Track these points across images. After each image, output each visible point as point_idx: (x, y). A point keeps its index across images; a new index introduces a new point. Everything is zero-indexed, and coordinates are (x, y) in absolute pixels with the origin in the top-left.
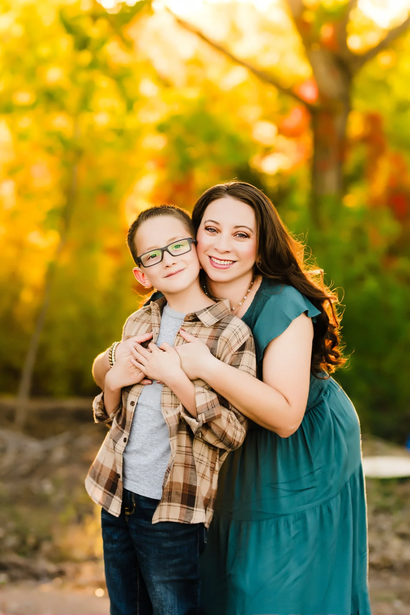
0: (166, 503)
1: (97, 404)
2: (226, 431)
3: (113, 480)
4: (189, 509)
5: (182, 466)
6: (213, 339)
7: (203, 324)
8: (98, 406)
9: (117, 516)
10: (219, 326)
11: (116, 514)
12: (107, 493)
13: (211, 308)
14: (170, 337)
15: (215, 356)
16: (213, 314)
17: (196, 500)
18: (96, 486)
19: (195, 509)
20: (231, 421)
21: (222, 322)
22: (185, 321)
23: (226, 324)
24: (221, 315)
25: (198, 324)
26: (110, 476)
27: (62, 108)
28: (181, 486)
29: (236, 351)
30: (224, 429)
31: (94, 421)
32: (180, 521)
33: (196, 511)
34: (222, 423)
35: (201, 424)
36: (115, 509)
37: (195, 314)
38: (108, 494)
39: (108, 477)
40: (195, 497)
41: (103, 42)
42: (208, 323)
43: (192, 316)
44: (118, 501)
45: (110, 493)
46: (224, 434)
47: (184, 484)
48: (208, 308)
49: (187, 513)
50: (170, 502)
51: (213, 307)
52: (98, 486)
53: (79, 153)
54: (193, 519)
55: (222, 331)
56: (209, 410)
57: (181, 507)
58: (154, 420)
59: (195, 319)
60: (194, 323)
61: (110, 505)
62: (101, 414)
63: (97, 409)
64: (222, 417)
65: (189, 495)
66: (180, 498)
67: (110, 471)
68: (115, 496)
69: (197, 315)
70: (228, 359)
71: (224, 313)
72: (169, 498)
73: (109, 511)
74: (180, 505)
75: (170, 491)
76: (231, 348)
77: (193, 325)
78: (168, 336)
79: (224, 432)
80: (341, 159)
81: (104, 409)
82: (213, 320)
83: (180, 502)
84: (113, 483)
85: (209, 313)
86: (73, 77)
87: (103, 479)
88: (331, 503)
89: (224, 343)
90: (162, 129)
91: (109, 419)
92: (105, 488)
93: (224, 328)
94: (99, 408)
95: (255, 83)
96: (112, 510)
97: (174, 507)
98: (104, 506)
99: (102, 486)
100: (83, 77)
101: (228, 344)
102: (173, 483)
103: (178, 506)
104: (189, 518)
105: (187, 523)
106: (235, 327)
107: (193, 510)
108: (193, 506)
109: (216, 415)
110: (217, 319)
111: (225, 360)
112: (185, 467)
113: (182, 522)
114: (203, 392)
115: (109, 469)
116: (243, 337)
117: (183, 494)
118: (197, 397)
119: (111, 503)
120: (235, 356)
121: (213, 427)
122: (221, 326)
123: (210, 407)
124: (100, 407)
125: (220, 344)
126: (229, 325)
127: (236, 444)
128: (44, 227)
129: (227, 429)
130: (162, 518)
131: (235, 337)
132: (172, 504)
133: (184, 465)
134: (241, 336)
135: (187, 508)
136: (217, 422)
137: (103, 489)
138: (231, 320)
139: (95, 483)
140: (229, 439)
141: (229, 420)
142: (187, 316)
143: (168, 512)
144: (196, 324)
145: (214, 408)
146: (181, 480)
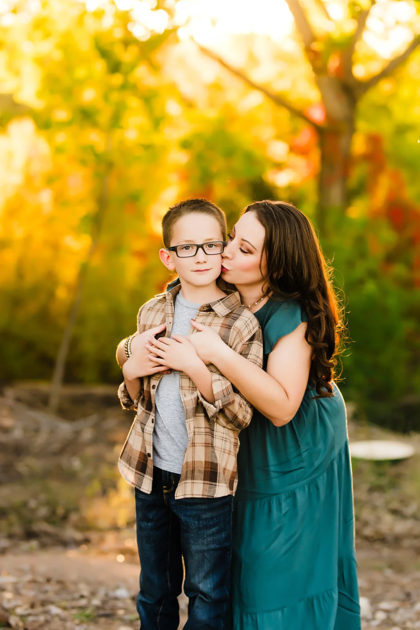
0: (190, 481)
1: (122, 393)
2: (237, 415)
3: (142, 461)
4: (212, 485)
5: (202, 446)
6: (225, 327)
7: (217, 314)
8: (123, 394)
9: (149, 493)
10: (232, 316)
11: (148, 491)
12: (138, 473)
13: (224, 300)
14: (185, 326)
15: (227, 344)
16: (226, 306)
17: (218, 475)
18: (129, 468)
19: (217, 484)
20: (243, 405)
21: (234, 312)
22: (200, 311)
23: (238, 316)
24: (233, 306)
25: (212, 314)
26: (139, 458)
27: (95, 124)
28: (202, 464)
29: (247, 341)
30: (235, 413)
31: (122, 408)
32: (204, 497)
33: (218, 486)
34: (235, 408)
35: (218, 410)
36: (147, 487)
37: (210, 305)
38: (140, 474)
39: (137, 458)
40: (217, 473)
41: (133, 66)
42: (221, 313)
43: (207, 306)
44: (149, 479)
45: (141, 473)
46: (235, 417)
47: (206, 462)
48: (221, 300)
49: (210, 488)
50: (194, 480)
51: (226, 298)
52: (131, 468)
53: (110, 165)
54: (216, 493)
55: (234, 322)
56: (225, 397)
57: (204, 483)
58: (174, 404)
59: (209, 309)
60: (208, 313)
61: (142, 484)
62: (126, 401)
63: (122, 397)
64: (235, 403)
65: (211, 472)
66: (203, 476)
67: (139, 453)
68: (145, 476)
69: (211, 306)
70: (239, 348)
71: (235, 304)
72: (192, 475)
73: (141, 490)
74: (202, 482)
75: (193, 470)
76: (242, 338)
77: (207, 315)
78: (184, 324)
79: (236, 415)
80: (345, 175)
81: (128, 396)
82: (226, 310)
83: (203, 479)
84: (143, 463)
85: (222, 304)
86: (106, 97)
87: (133, 462)
88: (318, 480)
89: (235, 333)
90: (185, 145)
91: (134, 405)
92: (136, 469)
93: (235, 319)
94: (124, 396)
95: (270, 105)
96: (144, 488)
97: (198, 484)
98: (136, 485)
99: (133, 468)
100: (115, 96)
101: (240, 334)
102: (195, 462)
103: (201, 483)
104: (212, 492)
105: (211, 497)
106: (247, 319)
107: (216, 485)
108: (216, 482)
109: (231, 401)
110: (229, 310)
111: (236, 349)
112: (205, 446)
113: (206, 497)
114: (219, 380)
115: (137, 451)
116: (253, 328)
117: (205, 471)
118: (213, 384)
119: (142, 483)
120: (246, 346)
121: (227, 411)
122: (233, 316)
123: (226, 394)
124: (125, 394)
125: (233, 334)
126: (241, 316)
127: (244, 425)
128: (77, 231)
129: (239, 413)
130: (187, 495)
131: (247, 329)
132: (195, 481)
133: (204, 445)
134: (251, 328)
135: (209, 484)
136: (230, 407)
137: (134, 470)
138: (242, 312)
139: (128, 466)
140: (239, 421)
141: (241, 405)
142: (202, 307)
143: (192, 489)
144: (210, 314)
145: (229, 395)
146: (203, 459)
